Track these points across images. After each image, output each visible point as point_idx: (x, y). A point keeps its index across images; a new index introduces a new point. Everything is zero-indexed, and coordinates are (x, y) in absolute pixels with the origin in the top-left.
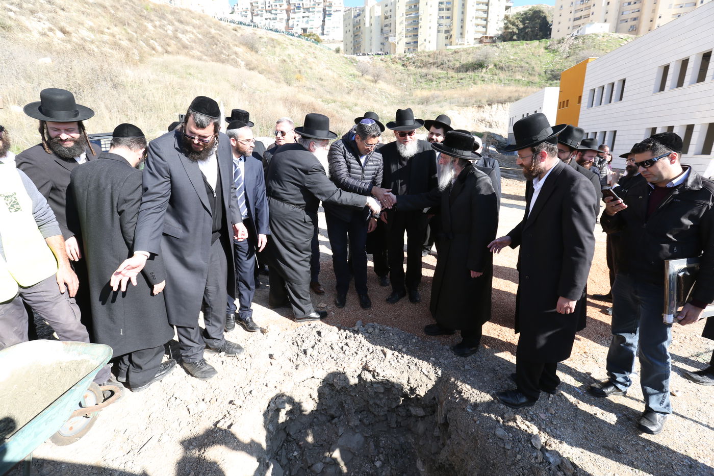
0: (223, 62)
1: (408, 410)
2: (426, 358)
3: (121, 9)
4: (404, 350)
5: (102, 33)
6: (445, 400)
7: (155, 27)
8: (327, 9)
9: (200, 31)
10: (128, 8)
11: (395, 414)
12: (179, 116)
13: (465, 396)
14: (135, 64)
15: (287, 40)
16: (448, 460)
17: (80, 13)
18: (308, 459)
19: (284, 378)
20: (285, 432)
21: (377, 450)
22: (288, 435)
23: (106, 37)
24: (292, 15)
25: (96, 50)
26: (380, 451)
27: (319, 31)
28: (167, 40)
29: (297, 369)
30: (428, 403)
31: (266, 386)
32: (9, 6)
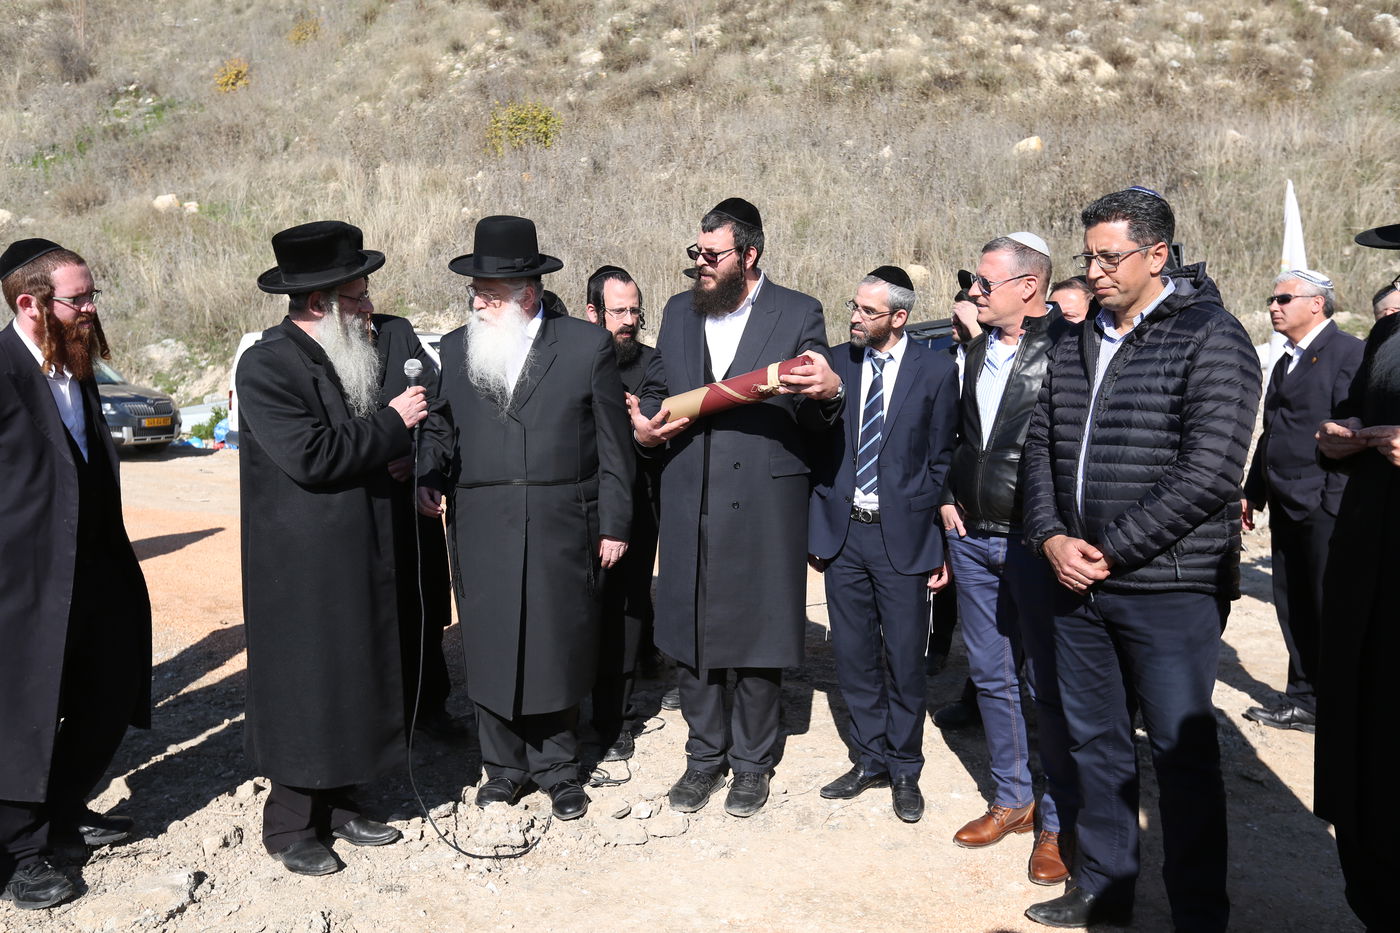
32: (1018, 32)
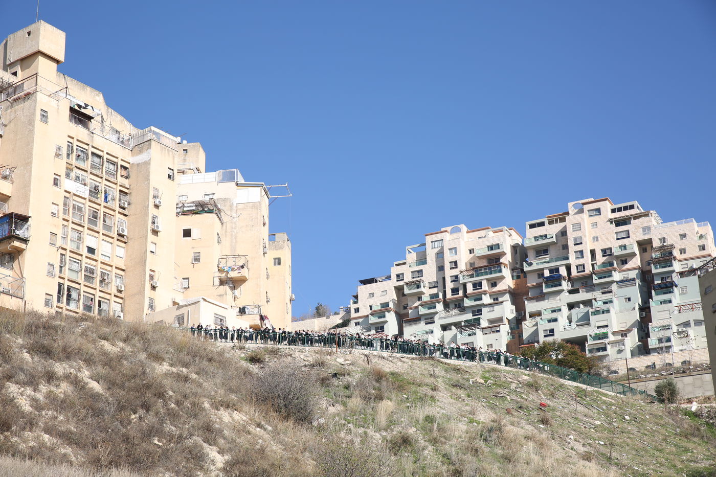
8: (654, 271)
9: (108, 371)
15: (439, 371)
24: (530, 307)
27: (632, 340)
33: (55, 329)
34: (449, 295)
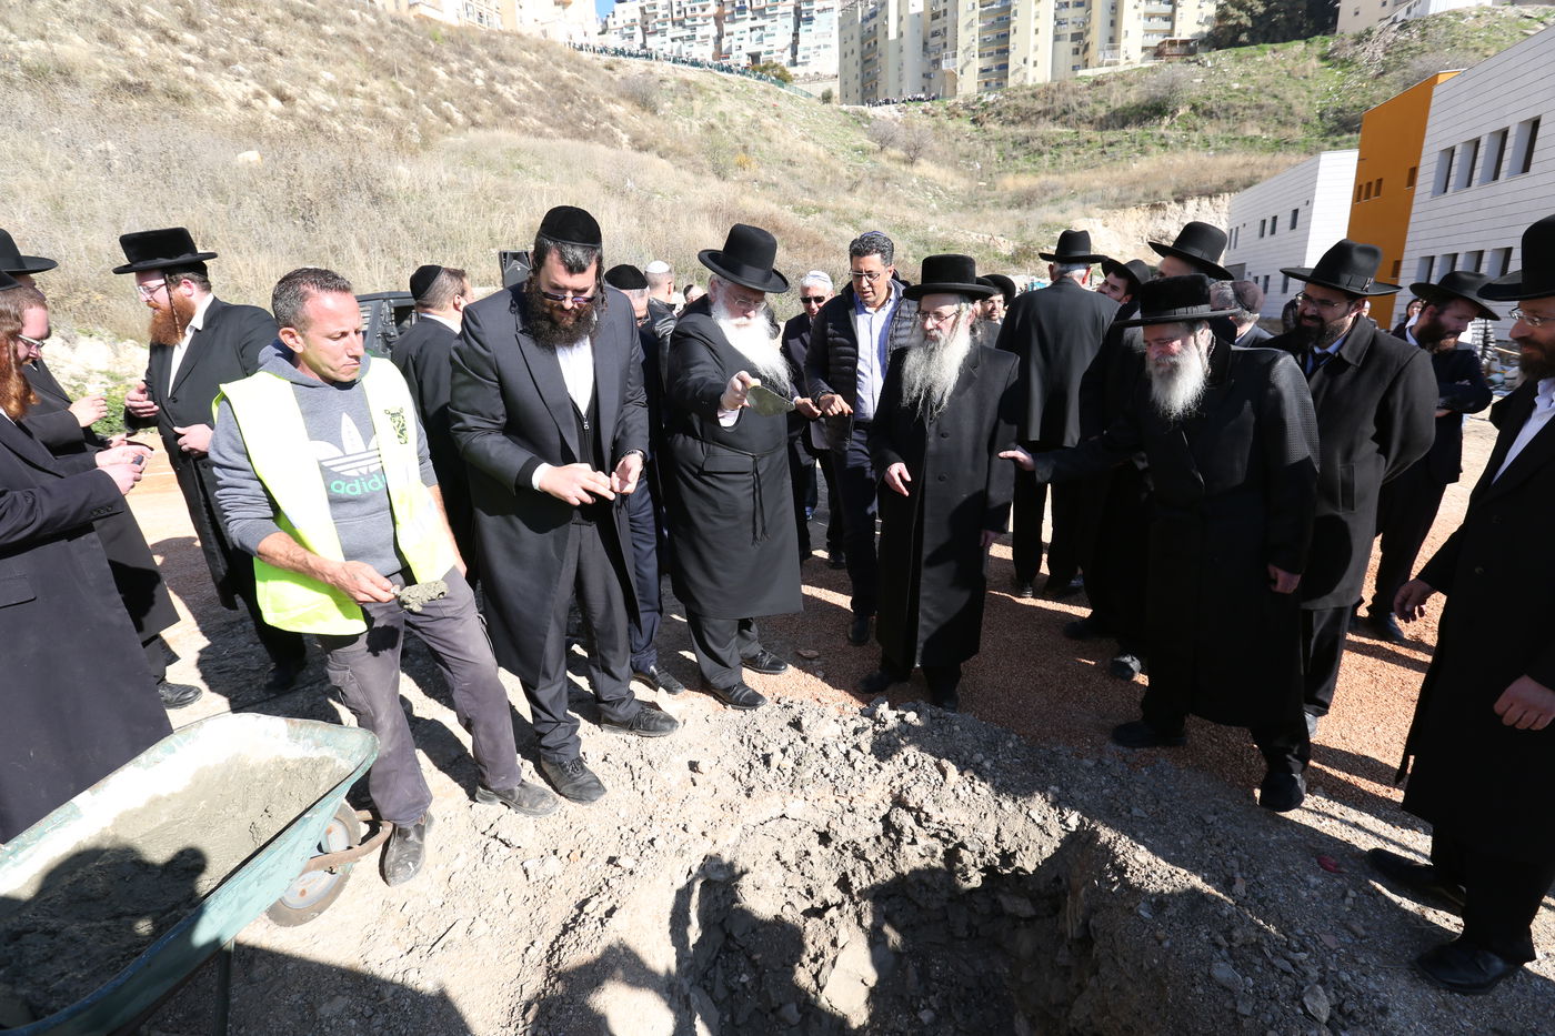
0: (585, 137)
1: (995, 901)
2: (1039, 785)
3: (386, 42)
4: (987, 765)
5: (351, 93)
6: (1084, 885)
7: (451, 73)
8: (803, 8)
9: (539, 75)
10: (400, 38)
11: (965, 909)
12: (500, 254)
13: (1133, 880)
14: (414, 154)
15: (717, 82)
16: (1091, 1024)
17: (311, 57)
18: (772, 993)
19: (719, 814)
20: (724, 930)
21: (922, 986)
22: (729, 936)
23: (358, 103)
24: (727, 28)
25: (340, 129)
26: (931, 988)
27: (788, 56)
28: (474, 98)
29: (748, 796)
30: (1042, 888)
31: (684, 829)
32: (185, 56)
33: (493, 41)
34: (675, 16)
